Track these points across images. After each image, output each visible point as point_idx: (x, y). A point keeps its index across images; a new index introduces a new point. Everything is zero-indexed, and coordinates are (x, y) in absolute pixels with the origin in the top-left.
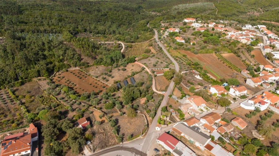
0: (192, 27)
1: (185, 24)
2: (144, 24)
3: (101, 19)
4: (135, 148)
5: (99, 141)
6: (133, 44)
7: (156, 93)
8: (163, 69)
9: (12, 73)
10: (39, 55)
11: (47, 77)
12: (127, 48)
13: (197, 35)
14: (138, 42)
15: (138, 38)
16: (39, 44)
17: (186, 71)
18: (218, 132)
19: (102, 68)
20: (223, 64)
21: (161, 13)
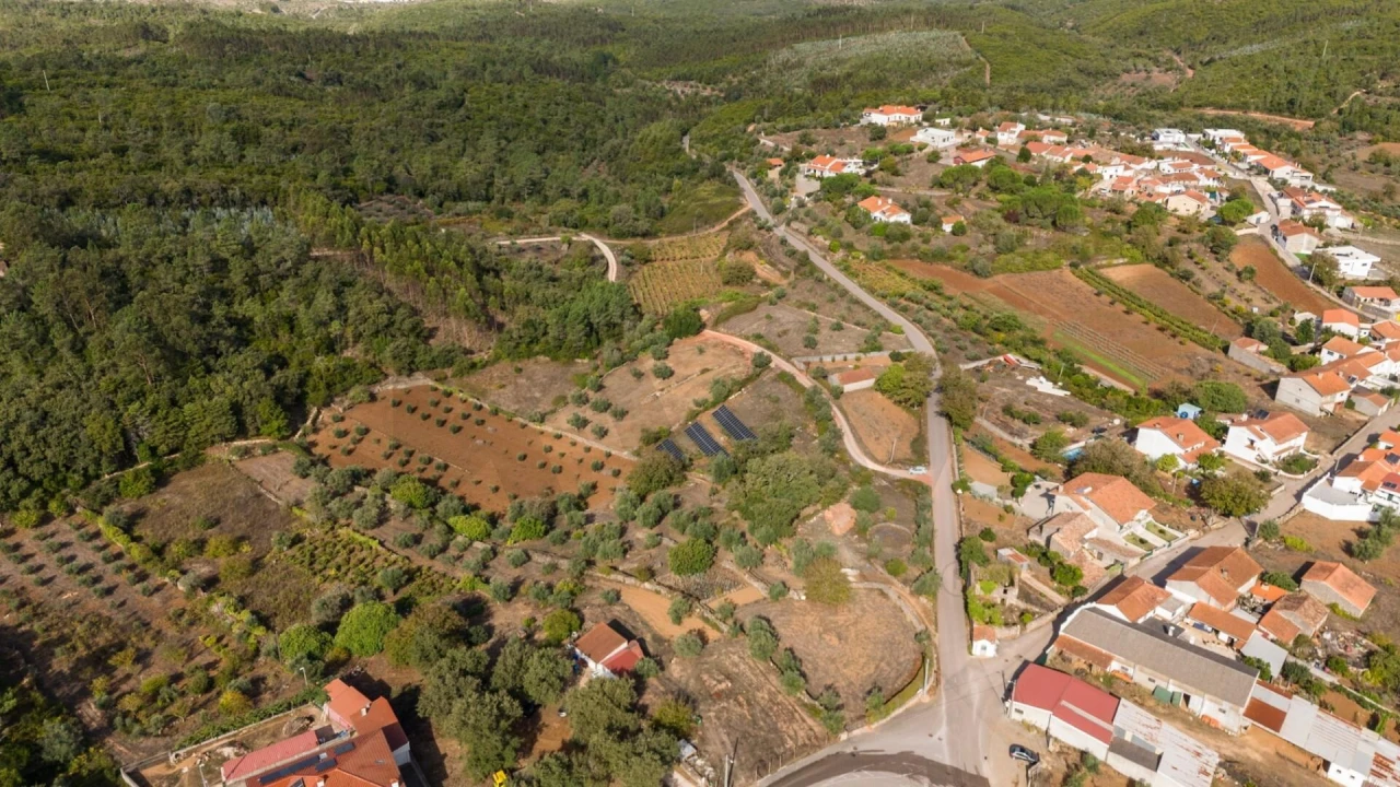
0: (920, 149)
1: (879, 133)
2: (666, 143)
3: (443, 125)
4: (918, 752)
5: (728, 734)
6: (652, 243)
7: (885, 476)
8: (862, 355)
9: (104, 427)
10: (214, 323)
11: (283, 438)
12: (628, 265)
13: (960, 186)
14: (670, 233)
15: (663, 213)
16: (195, 266)
17: (974, 359)
18: (1265, 635)
20: (1126, 316)
21: (721, 85)
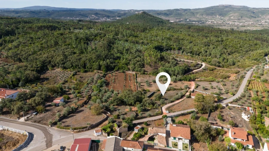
5: (43, 116)
6: (219, 68)
7: (161, 110)
11: (105, 72)
12: (204, 70)
14: (227, 68)
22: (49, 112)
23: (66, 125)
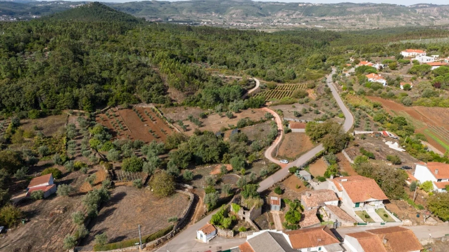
0: (413, 62)
2: (315, 59)
6: (279, 85)
7: (268, 161)
9: (29, 94)
10: (94, 76)
11: (89, 112)
12: (262, 88)
14: (290, 83)
15: (295, 77)
17: (367, 130)
19: (195, 111)
22: (37, 217)
23: (114, 237)
